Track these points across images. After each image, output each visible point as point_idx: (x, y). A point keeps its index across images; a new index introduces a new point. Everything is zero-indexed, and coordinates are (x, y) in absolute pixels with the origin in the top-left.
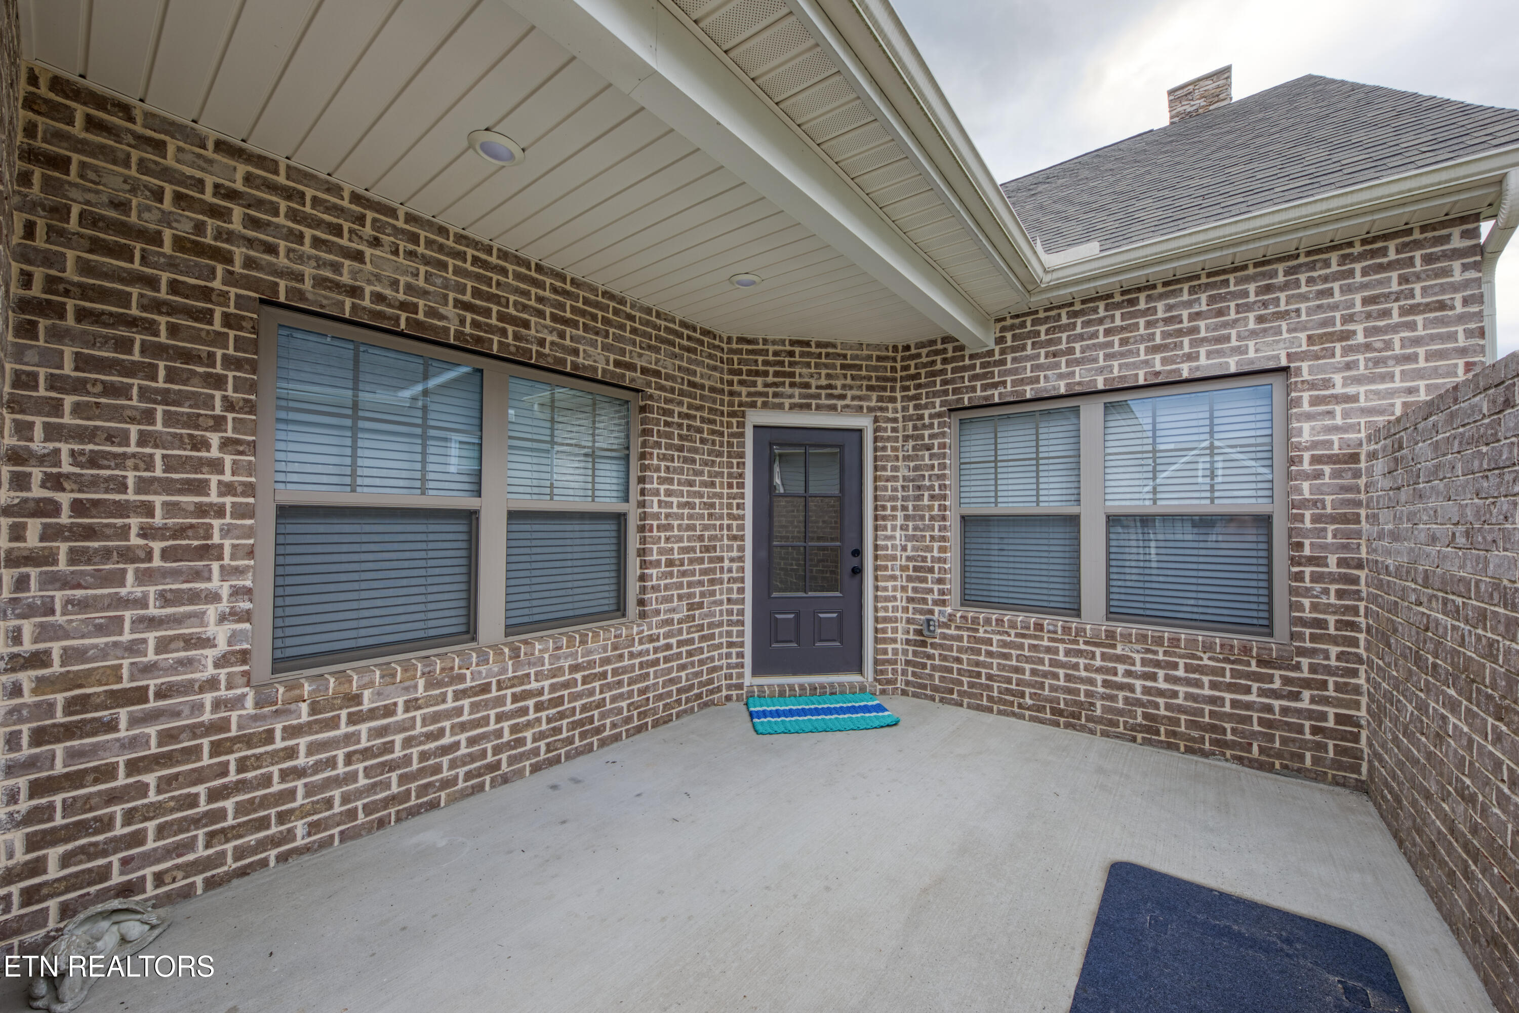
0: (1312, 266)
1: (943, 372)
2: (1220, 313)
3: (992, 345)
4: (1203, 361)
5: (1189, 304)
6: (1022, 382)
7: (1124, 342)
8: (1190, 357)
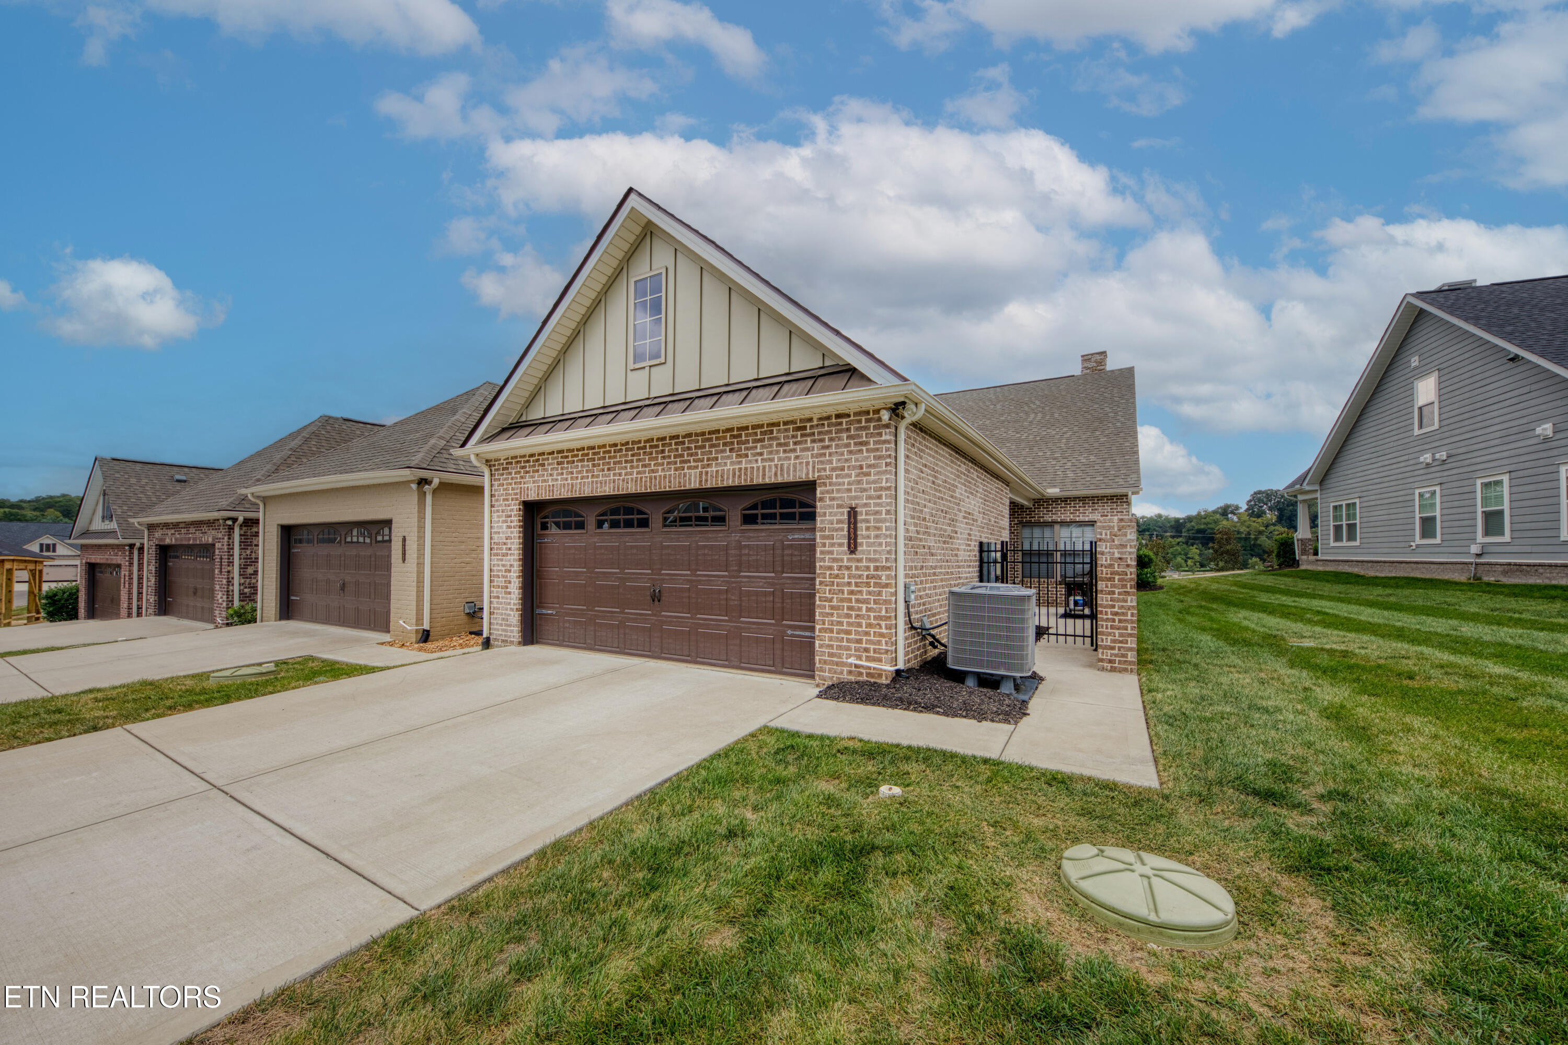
0: (1101, 500)
2: (1085, 507)
3: (1032, 506)
4: (1081, 518)
5: (1078, 504)
7: (1065, 511)
8: (1078, 516)
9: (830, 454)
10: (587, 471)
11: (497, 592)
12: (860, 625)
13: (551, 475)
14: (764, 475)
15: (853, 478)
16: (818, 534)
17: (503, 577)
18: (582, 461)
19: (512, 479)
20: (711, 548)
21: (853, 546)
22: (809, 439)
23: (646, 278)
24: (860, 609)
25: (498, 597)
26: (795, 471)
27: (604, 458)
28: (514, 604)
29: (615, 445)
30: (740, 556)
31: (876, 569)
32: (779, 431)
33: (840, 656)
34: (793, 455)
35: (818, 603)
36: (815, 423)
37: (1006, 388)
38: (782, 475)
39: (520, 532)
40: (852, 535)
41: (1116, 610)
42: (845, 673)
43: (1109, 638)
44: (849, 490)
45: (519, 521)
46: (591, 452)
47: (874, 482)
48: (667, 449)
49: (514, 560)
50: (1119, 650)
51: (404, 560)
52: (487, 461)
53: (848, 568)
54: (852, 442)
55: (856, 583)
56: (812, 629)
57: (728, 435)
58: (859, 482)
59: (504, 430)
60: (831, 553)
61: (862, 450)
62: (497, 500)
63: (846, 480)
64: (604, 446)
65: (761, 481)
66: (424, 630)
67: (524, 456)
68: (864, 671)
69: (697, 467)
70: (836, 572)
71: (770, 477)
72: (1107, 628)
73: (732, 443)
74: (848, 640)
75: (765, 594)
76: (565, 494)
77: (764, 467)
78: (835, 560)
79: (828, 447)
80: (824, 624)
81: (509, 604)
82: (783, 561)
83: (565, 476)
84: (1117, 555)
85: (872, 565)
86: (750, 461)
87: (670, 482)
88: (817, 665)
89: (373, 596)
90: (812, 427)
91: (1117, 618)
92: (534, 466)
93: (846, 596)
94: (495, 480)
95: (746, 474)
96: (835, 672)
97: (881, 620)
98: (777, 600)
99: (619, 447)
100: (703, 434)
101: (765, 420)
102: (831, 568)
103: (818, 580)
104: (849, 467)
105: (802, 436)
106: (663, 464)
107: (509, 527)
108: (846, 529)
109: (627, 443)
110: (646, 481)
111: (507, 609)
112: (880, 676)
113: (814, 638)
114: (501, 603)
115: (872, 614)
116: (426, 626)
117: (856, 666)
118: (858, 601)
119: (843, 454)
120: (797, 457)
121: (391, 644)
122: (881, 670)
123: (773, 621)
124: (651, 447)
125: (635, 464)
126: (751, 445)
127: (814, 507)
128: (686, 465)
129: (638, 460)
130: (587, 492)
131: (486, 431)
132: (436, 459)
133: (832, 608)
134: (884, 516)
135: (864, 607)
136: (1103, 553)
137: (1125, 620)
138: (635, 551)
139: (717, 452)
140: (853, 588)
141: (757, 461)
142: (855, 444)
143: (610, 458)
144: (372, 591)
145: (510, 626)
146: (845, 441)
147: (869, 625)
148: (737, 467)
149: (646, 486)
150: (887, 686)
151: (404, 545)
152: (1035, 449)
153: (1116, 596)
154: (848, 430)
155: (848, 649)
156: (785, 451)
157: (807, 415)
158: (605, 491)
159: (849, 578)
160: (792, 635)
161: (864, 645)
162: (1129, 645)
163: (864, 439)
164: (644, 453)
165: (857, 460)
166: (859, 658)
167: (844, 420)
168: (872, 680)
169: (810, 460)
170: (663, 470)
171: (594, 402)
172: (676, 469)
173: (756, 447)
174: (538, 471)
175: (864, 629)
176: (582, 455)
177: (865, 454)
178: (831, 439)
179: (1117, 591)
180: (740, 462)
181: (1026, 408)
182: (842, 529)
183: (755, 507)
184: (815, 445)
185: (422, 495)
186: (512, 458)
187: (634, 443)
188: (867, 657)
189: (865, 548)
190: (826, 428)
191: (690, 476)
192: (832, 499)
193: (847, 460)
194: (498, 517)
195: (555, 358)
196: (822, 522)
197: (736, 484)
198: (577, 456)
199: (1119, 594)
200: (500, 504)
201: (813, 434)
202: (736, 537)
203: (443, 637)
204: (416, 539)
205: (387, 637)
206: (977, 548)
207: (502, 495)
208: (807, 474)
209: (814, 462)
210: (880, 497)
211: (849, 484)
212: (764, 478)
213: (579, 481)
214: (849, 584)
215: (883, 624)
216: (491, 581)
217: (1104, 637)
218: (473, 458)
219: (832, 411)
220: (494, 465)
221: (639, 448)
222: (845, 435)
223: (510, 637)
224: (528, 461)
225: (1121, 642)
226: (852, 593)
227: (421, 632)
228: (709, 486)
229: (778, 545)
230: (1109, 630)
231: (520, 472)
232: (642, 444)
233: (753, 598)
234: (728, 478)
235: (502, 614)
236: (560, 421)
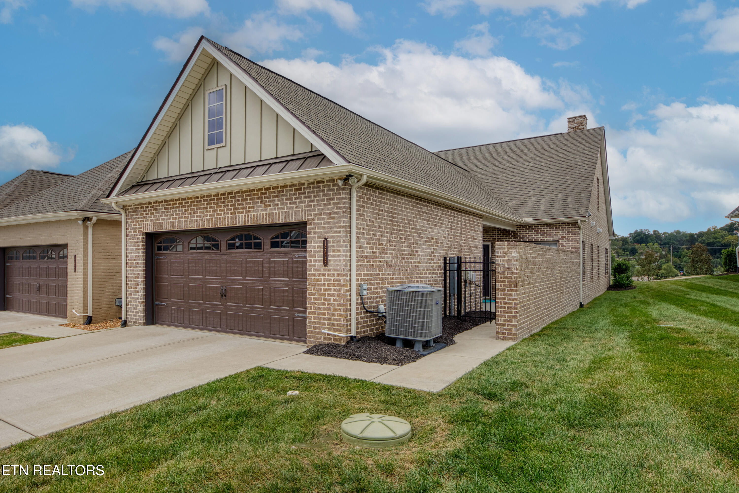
0: (561, 226)
1: (506, 234)
2: (550, 231)
3: (515, 230)
4: (548, 238)
5: (546, 228)
6: (521, 238)
7: (537, 233)
8: (546, 237)
9: (314, 206)
10: (182, 214)
11: (131, 291)
12: (329, 309)
13: (161, 216)
14: (279, 218)
15: (326, 221)
16: (308, 254)
17: (134, 281)
18: (179, 207)
19: (138, 218)
20: (254, 262)
21: (326, 262)
22: (303, 196)
23: (215, 91)
24: (330, 300)
25: (131, 294)
26: (295, 215)
27: (191, 206)
28: (141, 299)
29: (197, 198)
30: (270, 267)
31: (338, 275)
32: (287, 190)
33: (319, 328)
34: (294, 206)
35: (308, 296)
36: (306, 186)
37: (513, 143)
38: (289, 218)
39: (143, 252)
40: (326, 255)
41: (506, 301)
42: (322, 338)
43: (502, 319)
44: (324, 228)
45: (143, 245)
46: (184, 201)
47: (337, 223)
48: (226, 201)
49: (140, 270)
50: (508, 326)
51: (75, 271)
52: (124, 206)
53: (324, 275)
54: (325, 198)
55: (328, 284)
56: (305, 312)
57: (260, 192)
58: (329, 223)
59: (133, 186)
60: (314, 266)
61: (330, 203)
62: (130, 232)
63: (322, 222)
64: (191, 198)
65: (277, 222)
66: (88, 316)
67: (145, 204)
68: (332, 337)
69: (242, 212)
70: (317, 277)
71: (282, 219)
72: (501, 313)
73: (262, 198)
74: (324, 319)
75: (284, 291)
76: (169, 228)
77: (279, 213)
78: (317, 270)
79: (313, 201)
80: (311, 309)
81: (138, 298)
82: (293, 270)
83: (169, 217)
84: (506, 266)
85: (336, 273)
86: (272, 209)
87: (228, 221)
88: (308, 334)
89: (57, 295)
90: (304, 188)
91: (506, 306)
92: (151, 210)
93: (322, 292)
94: (129, 219)
95: (269, 217)
96: (317, 339)
97: (341, 306)
98: (290, 295)
99: (199, 199)
100: (246, 192)
101: (279, 184)
102: (314, 275)
103: (308, 282)
104: (324, 213)
105: (299, 194)
106: (224, 210)
107: (137, 249)
108: (322, 252)
109: (204, 197)
110: (215, 221)
111: (136, 302)
112: (340, 340)
113: (306, 318)
114: (133, 298)
115: (336, 303)
116: (90, 314)
117: (328, 334)
118: (329, 295)
119: (321, 206)
120: (296, 207)
121: (67, 325)
122: (341, 337)
123: (288, 308)
124: (217, 199)
125: (209, 210)
126: (272, 199)
127: (306, 237)
128: (237, 211)
129: (210, 207)
130: (182, 227)
131: (121, 188)
132: (94, 204)
133: (315, 299)
134: (342, 244)
135: (332, 298)
136: (499, 265)
137: (511, 308)
138: (211, 265)
139: (254, 203)
140: (326, 287)
141: (275, 209)
142: (327, 199)
143: (194, 205)
144: (57, 291)
145: (138, 312)
146: (322, 198)
147: (335, 310)
148: (265, 213)
149: (215, 224)
150: (343, 346)
151: (75, 261)
152: (524, 189)
153: (506, 292)
154: (323, 191)
155: (324, 324)
156: (290, 203)
157: (301, 181)
158: (192, 227)
159: (324, 281)
160: (298, 317)
161: (332, 322)
162: (513, 323)
163: (332, 197)
164: (214, 203)
165: (328, 209)
166: (329, 329)
167: (321, 185)
168: (336, 343)
169: (303, 209)
170: (224, 213)
171: (186, 170)
172: (231, 214)
173: (275, 200)
174: (153, 213)
175: (332, 312)
176: (179, 204)
177: (332, 206)
178: (315, 196)
179: (506, 289)
180: (266, 210)
181: (524, 158)
182: (320, 252)
183: (277, 237)
184: (306, 200)
185: (86, 228)
186: (138, 205)
187: (208, 196)
188: (334, 329)
189: (332, 263)
190: (312, 190)
191: (239, 218)
192: (315, 233)
193: (323, 209)
194: (131, 242)
195: (163, 141)
196: (310, 247)
197: (264, 223)
198: (175, 204)
199: (508, 291)
200: (132, 235)
201: (305, 193)
202: (267, 255)
203: (101, 321)
204: (82, 257)
205: (65, 321)
206: (442, 261)
207: (133, 228)
208: (302, 218)
209: (305, 210)
210: (340, 232)
211: (324, 224)
212: (279, 220)
213: (177, 220)
214: (324, 284)
215: (342, 308)
216: (127, 284)
217: (499, 318)
218: (113, 205)
219: (315, 179)
220: (128, 209)
221: (211, 200)
222: (321, 194)
223: (138, 320)
224: (148, 207)
225: (509, 321)
226: (325, 290)
227: (86, 317)
228: (249, 224)
229: (290, 260)
230: (502, 314)
231: (142, 214)
232: (213, 198)
233: (277, 294)
234: (260, 219)
235: (133, 305)
236: (166, 181)
